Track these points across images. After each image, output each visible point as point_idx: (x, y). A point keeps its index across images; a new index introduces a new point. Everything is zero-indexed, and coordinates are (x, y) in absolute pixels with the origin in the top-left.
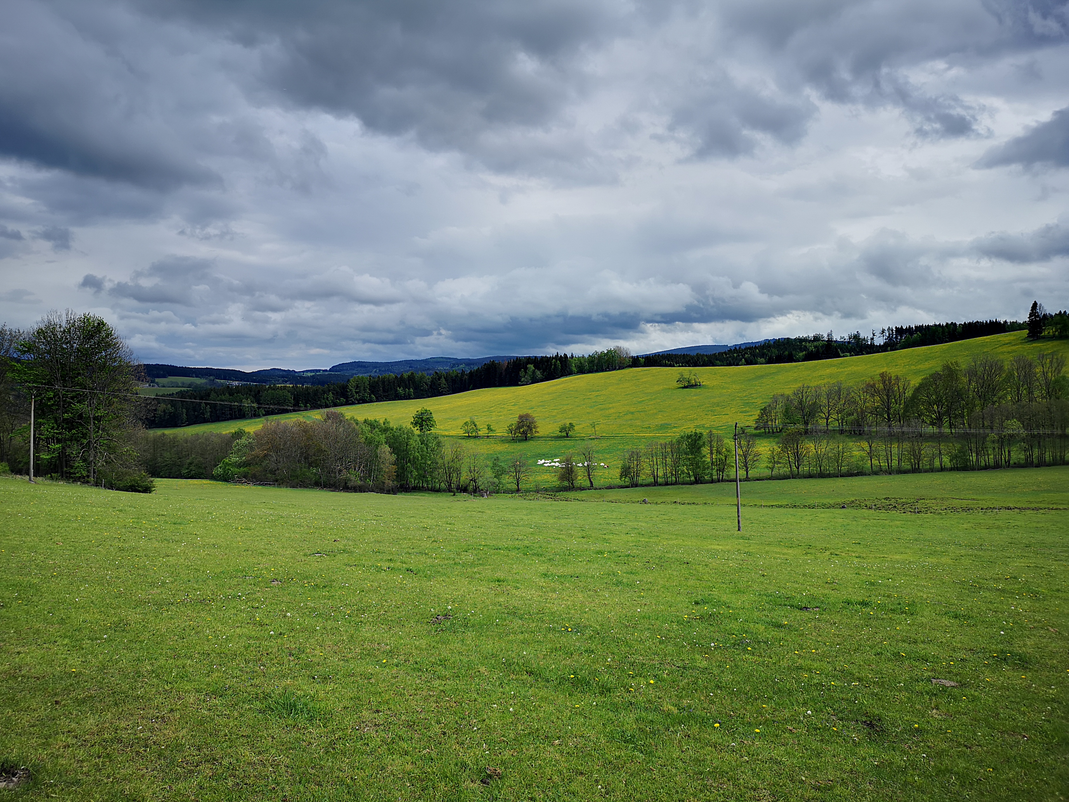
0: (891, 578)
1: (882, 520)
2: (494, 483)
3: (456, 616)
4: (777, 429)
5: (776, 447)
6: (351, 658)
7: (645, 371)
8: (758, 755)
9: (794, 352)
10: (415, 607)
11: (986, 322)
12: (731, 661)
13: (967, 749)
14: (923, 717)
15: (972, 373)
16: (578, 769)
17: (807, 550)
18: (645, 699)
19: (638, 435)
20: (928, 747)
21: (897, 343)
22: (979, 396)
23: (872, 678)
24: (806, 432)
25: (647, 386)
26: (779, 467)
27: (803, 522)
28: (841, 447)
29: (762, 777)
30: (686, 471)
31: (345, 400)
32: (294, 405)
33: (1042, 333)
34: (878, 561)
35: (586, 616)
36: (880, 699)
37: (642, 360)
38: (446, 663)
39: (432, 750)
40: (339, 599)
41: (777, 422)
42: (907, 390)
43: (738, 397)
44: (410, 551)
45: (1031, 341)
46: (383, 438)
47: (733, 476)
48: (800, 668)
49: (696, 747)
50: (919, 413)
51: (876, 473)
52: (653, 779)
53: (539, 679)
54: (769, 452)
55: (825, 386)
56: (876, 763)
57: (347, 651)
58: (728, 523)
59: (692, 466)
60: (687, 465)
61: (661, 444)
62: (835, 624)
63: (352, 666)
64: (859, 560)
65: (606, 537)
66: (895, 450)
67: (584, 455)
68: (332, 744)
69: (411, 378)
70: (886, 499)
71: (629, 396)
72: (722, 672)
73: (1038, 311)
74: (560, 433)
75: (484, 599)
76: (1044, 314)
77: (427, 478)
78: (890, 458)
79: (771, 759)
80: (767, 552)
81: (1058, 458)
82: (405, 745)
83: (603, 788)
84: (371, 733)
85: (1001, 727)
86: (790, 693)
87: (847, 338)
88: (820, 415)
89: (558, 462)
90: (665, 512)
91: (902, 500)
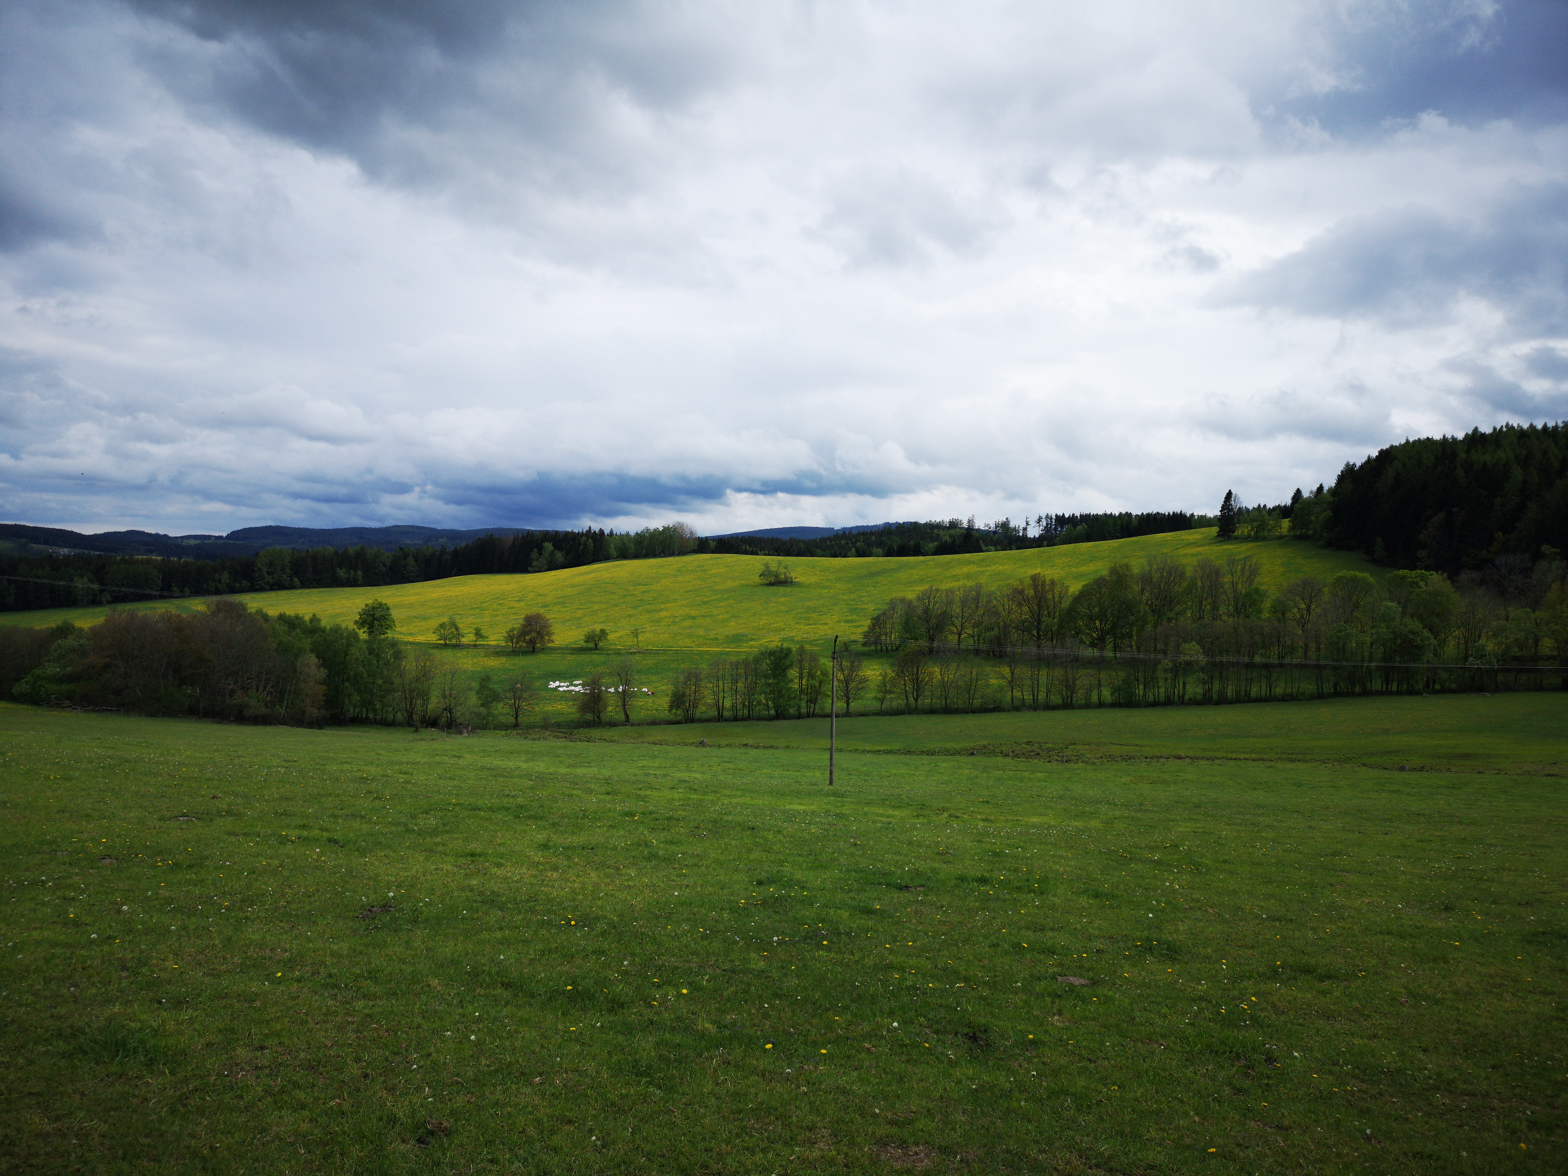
0: (1021, 847)
1: (1020, 771)
2: (480, 714)
3: (401, 906)
4: (892, 647)
5: (889, 671)
6: (225, 972)
7: (716, 558)
8: (821, 1083)
9: (922, 542)
10: (336, 894)
11: (1169, 513)
12: (799, 960)
13: (1091, 1063)
14: (1040, 1025)
15: (1146, 579)
16: (565, 1116)
17: (920, 812)
18: (673, 1016)
19: (700, 649)
20: (1043, 1063)
21: (1056, 537)
22: (1153, 611)
23: (982, 977)
24: (931, 651)
25: (717, 580)
26: (891, 698)
27: (918, 773)
28: (974, 673)
29: (822, 1112)
30: (764, 701)
31: (249, 584)
32: (162, 589)
33: (1234, 532)
34: (1009, 824)
35: (599, 903)
36: (989, 1004)
37: (713, 544)
38: (378, 975)
39: (345, 1100)
40: (212, 884)
41: (893, 636)
42: (1064, 599)
43: (843, 600)
44: (336, 812)
45: (1221, 541)
46: (307, 643)
47: (828, 710)
48: (890, 967)
49: (737, 1077)
50: (1077, 630)
51: (1017, 709)
52: (672, 1124)
53: (520, 994)
54: (880, 678)
55: (959, 590)
56: (974, 1087)
57: (220, 961)
58: (817, 774)
59: (774, 694)
60: (765, 693)
61: (731, 663)
62: (942, 907)
63: (225, 983)
64: (985, 824)
65: (642, 793)
66: (1043, 679)
67: (619, 675)
68: (183, 1099)
69: (360, 555)
70: (1028, 743)
71: (690, 593)
72: (785, 975)
73: (1233, 502)
74: (585, 644)
75: (448, 882)
76: (1239, 508)
77: (375, 705)
78: (1036, 689)
79: (837, 1088)
80: (866, 814)
81: (1243, 693)
82: (301, 1095)
83: (598, 1139)
84: (248, 1080)
85: (1135, 1034)
86: (873, 1000)
87: (993, 526)
88: (950, 629)
89: (579, 684)
90: (731, 758)
91: (1047, 745)
